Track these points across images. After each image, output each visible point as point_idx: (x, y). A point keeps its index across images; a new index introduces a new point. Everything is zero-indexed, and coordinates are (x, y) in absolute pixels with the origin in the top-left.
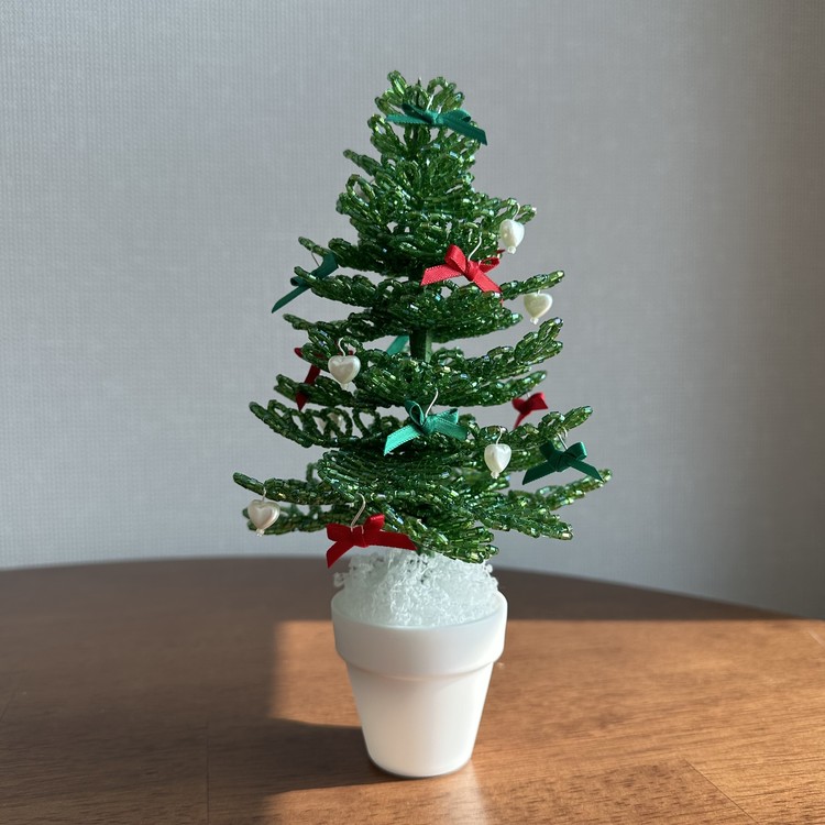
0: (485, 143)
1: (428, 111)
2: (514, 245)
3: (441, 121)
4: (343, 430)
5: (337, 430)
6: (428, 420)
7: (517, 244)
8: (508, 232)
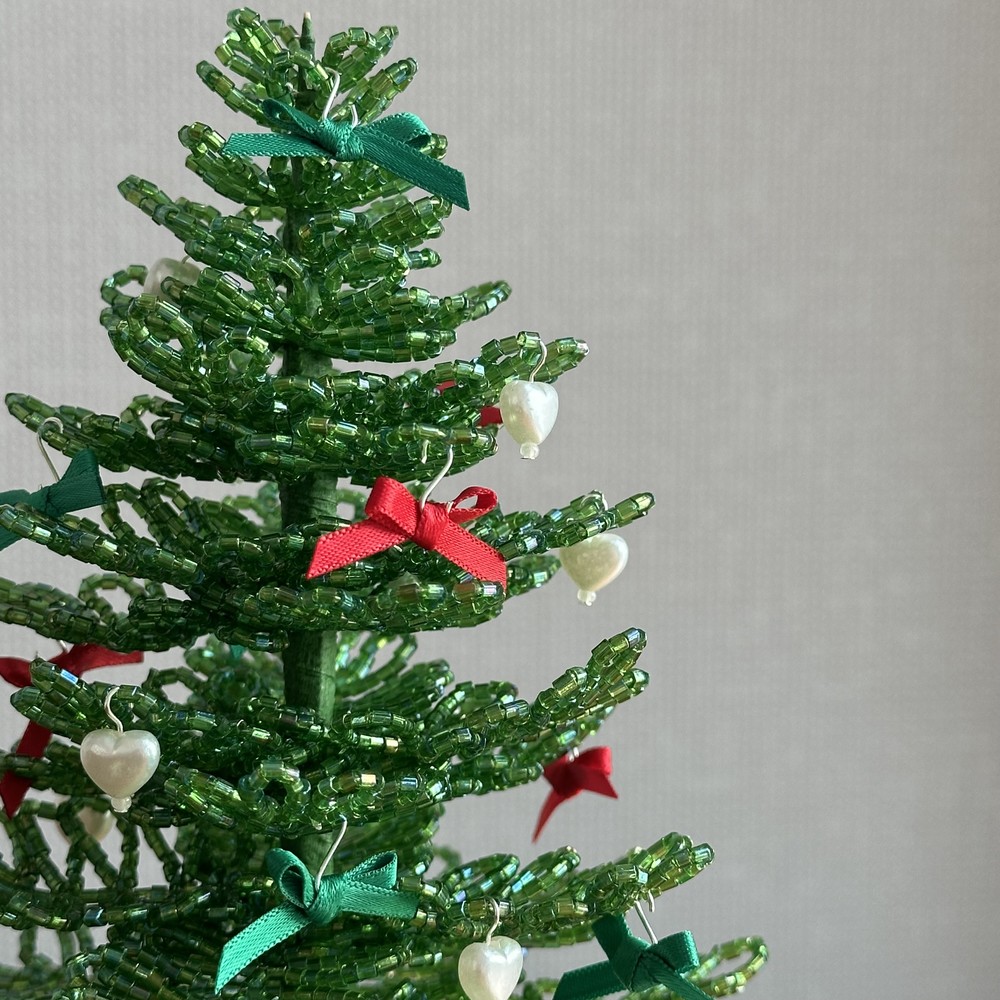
0: (465, 204)
1: (327, 124)
2: (533, 439)
3: (358, 148)
4: (115, 859)
5: (101, 864)
6: (324, 893)
7: (541, 436)
8: (519, 410)
